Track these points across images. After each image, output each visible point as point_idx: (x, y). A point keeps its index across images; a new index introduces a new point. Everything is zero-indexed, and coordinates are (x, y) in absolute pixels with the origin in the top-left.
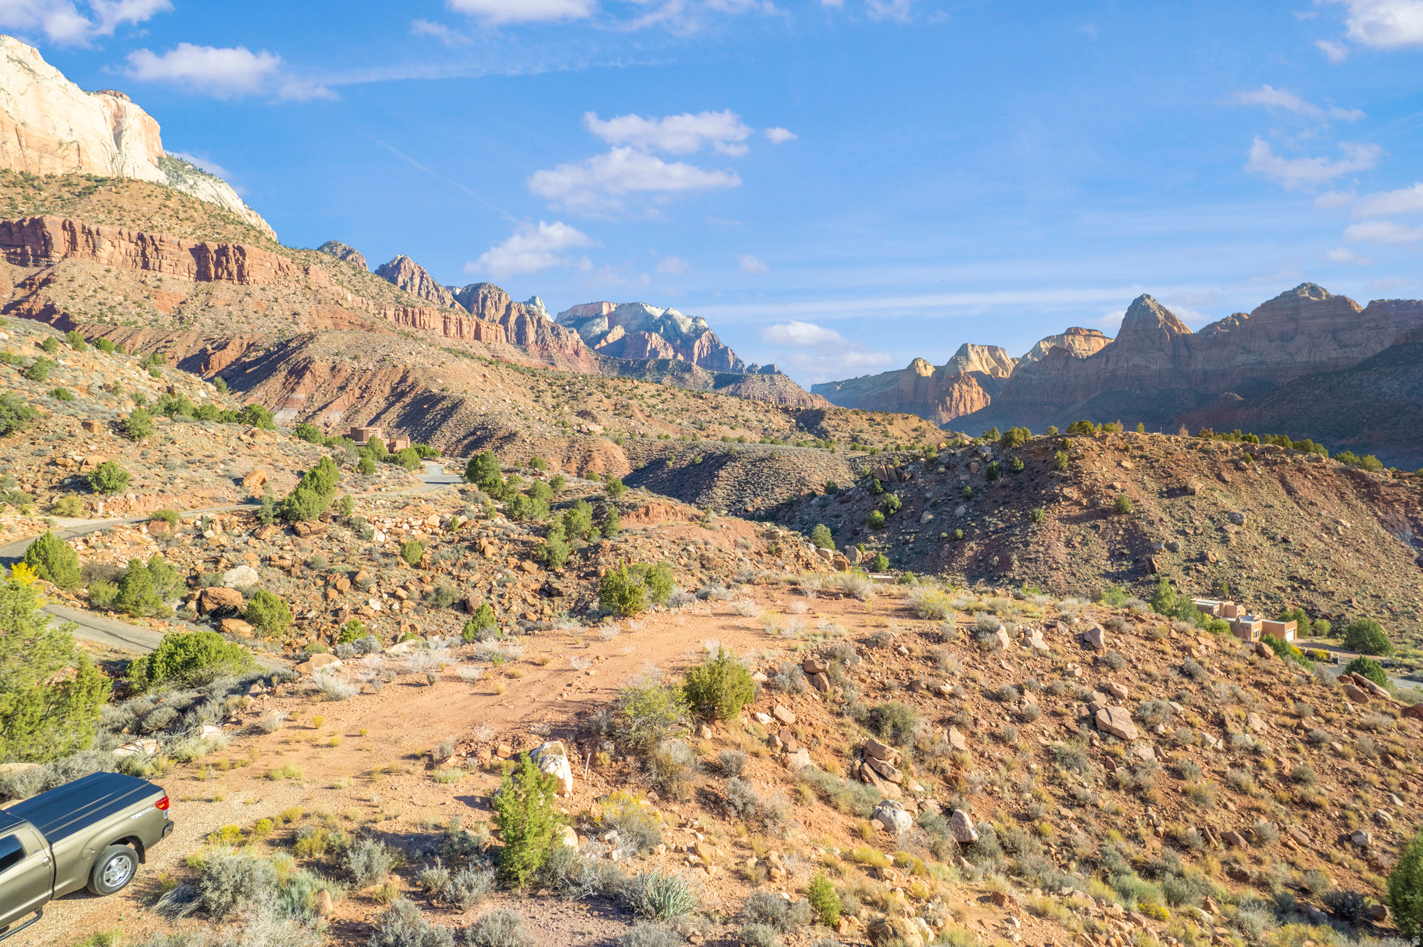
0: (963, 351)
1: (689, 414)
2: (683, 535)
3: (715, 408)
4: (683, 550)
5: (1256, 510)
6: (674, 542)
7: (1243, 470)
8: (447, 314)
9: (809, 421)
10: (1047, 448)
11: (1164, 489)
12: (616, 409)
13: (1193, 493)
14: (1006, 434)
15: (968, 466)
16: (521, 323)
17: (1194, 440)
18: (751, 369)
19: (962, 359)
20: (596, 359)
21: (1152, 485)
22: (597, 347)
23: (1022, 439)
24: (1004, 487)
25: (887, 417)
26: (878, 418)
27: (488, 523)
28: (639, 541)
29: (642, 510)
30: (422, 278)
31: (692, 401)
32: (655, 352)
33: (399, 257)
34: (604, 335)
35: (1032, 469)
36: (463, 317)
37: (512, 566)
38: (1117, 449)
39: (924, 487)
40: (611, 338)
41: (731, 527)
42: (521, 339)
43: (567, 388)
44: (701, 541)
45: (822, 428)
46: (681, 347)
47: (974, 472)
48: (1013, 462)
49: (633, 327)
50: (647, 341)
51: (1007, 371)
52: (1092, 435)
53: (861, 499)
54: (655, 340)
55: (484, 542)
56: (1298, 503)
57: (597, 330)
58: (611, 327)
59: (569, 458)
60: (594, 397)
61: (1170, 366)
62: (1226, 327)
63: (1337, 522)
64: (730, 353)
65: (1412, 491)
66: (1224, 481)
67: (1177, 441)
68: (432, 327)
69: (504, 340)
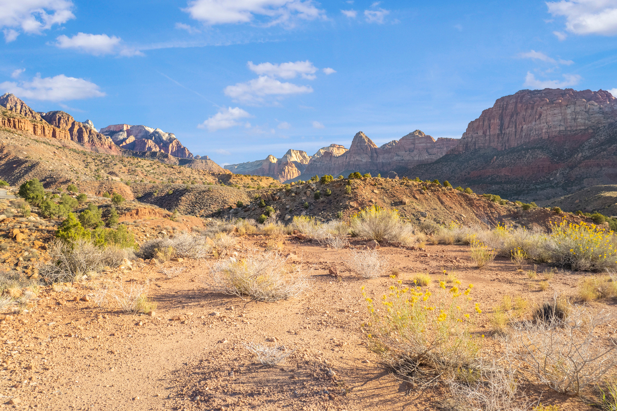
0: (289, 152)
1: (166, 175)
2: (159, 224)
3: (180, 173)
4: (159, 233)
5: (430, 211)
6: (153, 229)
7: (423, 194)
8: (35, 123)
9: (224, 179)
10: (341, 184)
11: (393, 202)
12: (129, 172)
13: (405, 204)
14: (322, 178)
15: (305, 193)
16: (80, 132)
17: (402, 181)
18: (196, 157)
19: (289, 156)
20: (120, 151)
21: (387, 200)
22: (121, 145)
23: (330, 180)
24: (323, 202)
25: (259, 178)
26: (255, 178)
27: (24, 219)
28: (130, 228)
29: (134, 212)
30: (22, 106)
31: (168, 169)
32: (150, 149)
33: (7, 94)
34: (124, 140)
35: (335, 194)
36: (45, 125)
37: (37, 247)
38: (371, 185)
39: (285, 203)
40: (128, 141)
41: (189, 220)
42: (80, 139)
43: (103, 161)
44: (170, 228)
45: (230, 183)
46: (163, 146)
47: (308, 196)
48: (326, 190)
49: (139, 137)
50: (146, 143)
51: (307, 161)
52: (360, 179)
53: (255, 210)
54: (150, 143)
55: (16, 231)
56: (446, 208)
57: (121, 137)
58: (128, 136)
59: (100, 192)
60: (118, 166)
61: (370, 160)
62: (390, 145)
63: (461, 215)
64: (186, 150)
65: (485, 202)
66: (416, 199)
67: (395, 181)
68: (26, 129)
69: (70, 138)
